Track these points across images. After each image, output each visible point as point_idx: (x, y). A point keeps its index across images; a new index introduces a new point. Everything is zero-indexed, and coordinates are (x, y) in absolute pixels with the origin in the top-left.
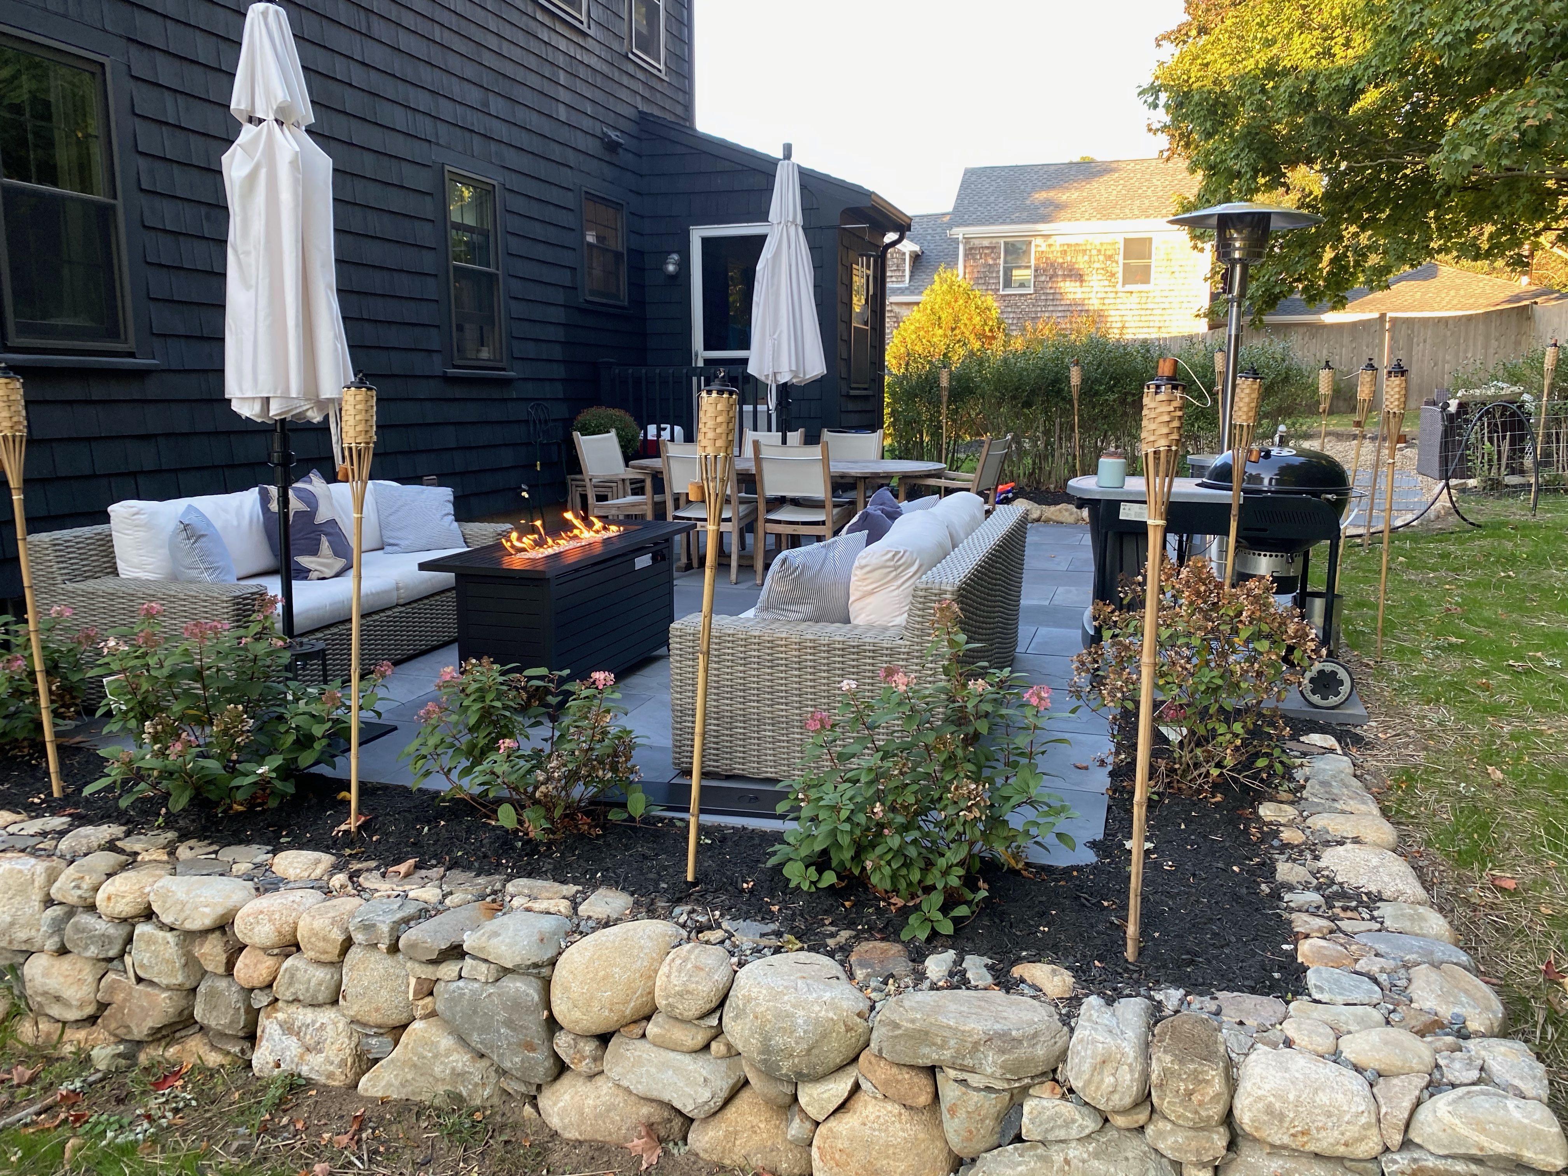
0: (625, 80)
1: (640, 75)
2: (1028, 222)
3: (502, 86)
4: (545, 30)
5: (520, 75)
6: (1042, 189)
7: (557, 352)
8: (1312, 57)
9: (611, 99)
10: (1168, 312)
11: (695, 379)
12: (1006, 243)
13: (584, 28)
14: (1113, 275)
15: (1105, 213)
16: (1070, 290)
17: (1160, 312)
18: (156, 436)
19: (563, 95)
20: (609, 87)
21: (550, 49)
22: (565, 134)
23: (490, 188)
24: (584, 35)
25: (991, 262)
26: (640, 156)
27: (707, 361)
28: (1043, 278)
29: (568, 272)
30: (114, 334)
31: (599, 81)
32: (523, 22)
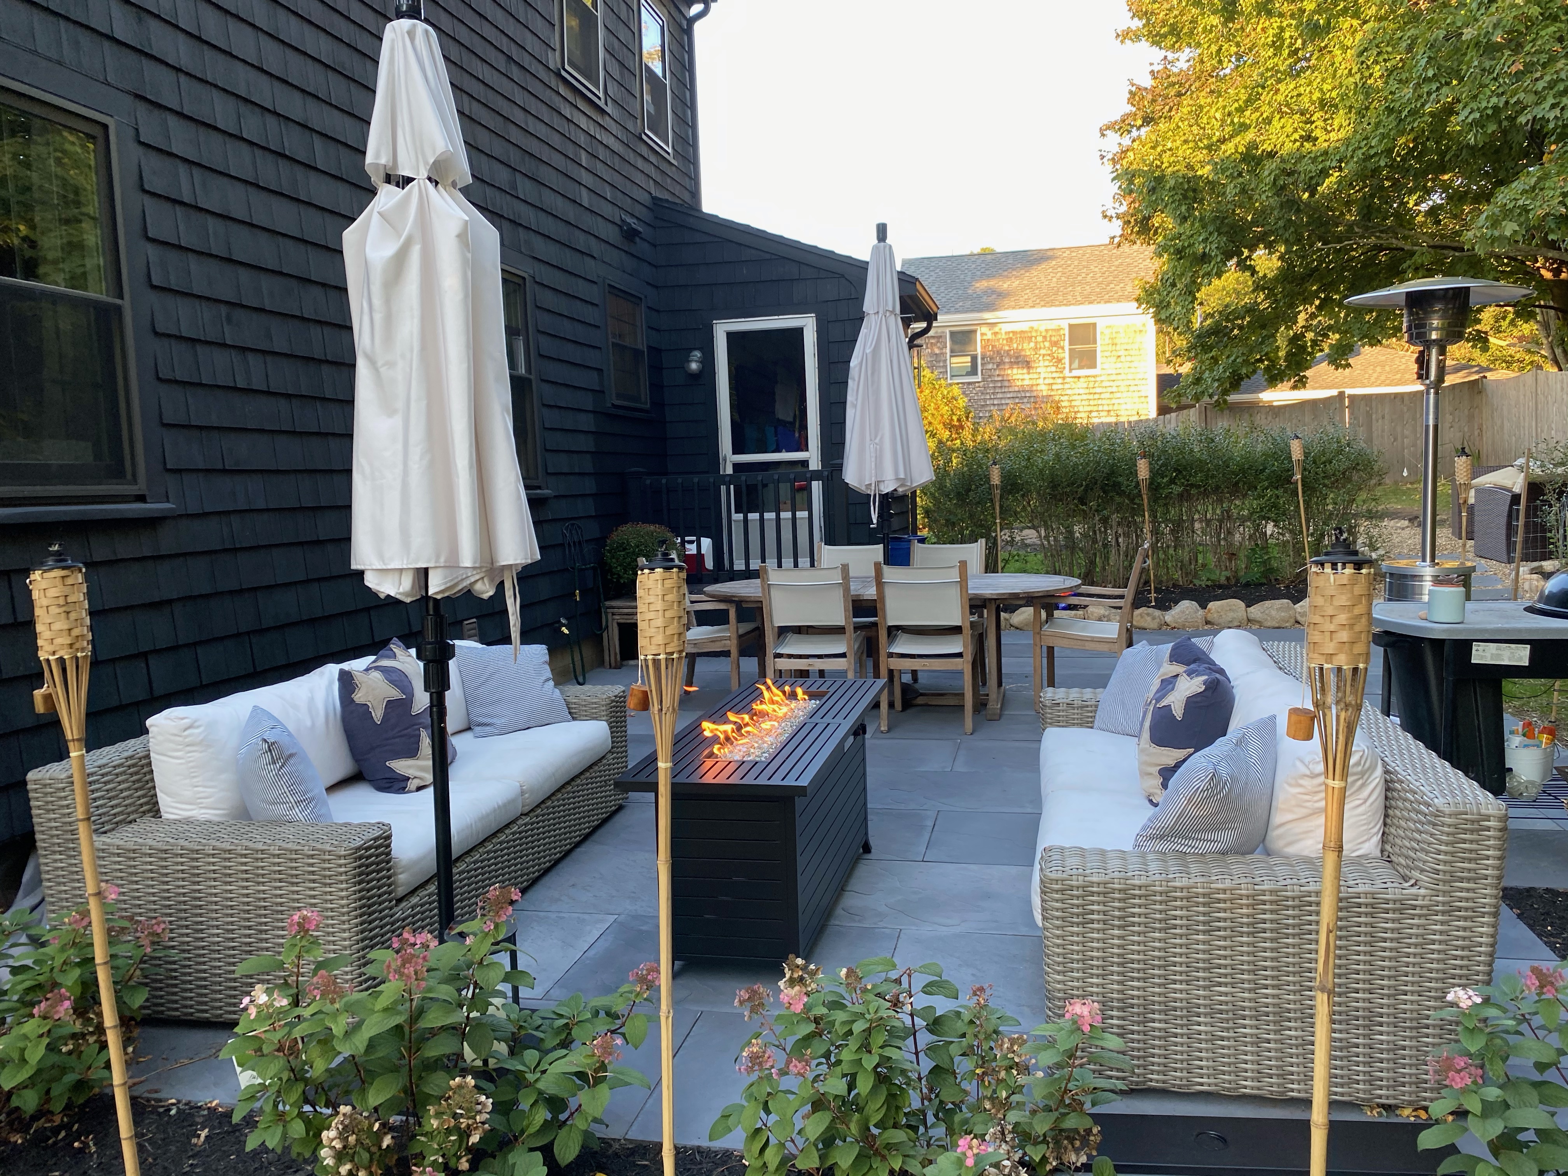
0: (640, 163)
1: (653, 158)
2: (972, 311)
3: (528, 166)
4: (567, 105)
5: (545, 154)
6: (981, 278)
7: (588, 465)
8: (1295, 141)
9: (628, 183)
10: (1116, 395)
11: (723, 488)
12: (952, 333)
13: (601, 103)
14: (1059, 360)
15: (1048, 300)
16: (1019, 377)
17: (1108, 395)
18: (170, 602)
19: (586, 178)
20: (626, 170)
21: (572, 127)
22: (588, 221)
23: (520, 281)
24: (603, 112)
25: (937, 351)
26: (655, 246)
27: (737, 467)
28: (990, 366)
29: (595, 373)
30: (117, 472)
31: (617, 163)
32: (547, 95)
